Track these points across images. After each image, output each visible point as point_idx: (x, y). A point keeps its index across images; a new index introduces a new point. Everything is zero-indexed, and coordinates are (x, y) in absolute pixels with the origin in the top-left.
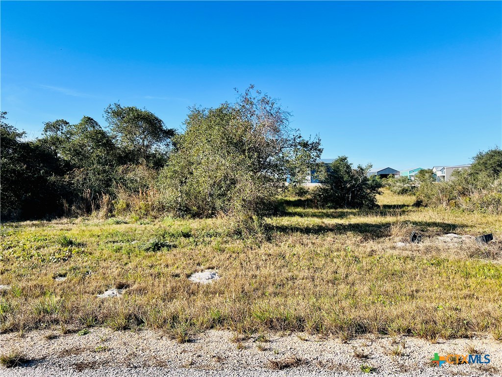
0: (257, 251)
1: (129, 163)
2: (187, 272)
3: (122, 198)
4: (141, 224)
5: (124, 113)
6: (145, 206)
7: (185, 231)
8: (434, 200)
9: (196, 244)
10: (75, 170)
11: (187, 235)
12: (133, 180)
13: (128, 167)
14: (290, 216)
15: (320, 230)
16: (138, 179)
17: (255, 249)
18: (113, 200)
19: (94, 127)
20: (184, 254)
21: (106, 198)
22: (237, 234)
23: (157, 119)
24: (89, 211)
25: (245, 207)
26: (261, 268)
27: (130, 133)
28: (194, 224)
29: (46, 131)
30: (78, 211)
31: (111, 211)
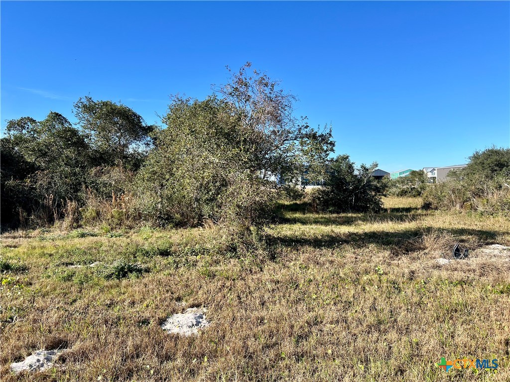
0: (258, 275)
1: (103, 165)
2: (161, 314)
3: (92, 205)
4: (112, 237)
5: (97, 108)
6: (119, 214)
7: (162, 248)
8: (445, 202)
9: (177, 266)
10: (38, 173)
11: (165, 253)
12: (107, 183)
13: (102, 169)
14: (291, 224)
15: (332, 242)
16: (113, 183)
17: (256, 272)
18: (81, 207)
19: (62, 124)
20: (160, 283)
21: (71, 205)
22: (230, 251)
23: (135, 115)
24: (51, 221)
25: (240, 215)
26: (268, 304)
27: (103, 129)
28: (176, 236)
29: (10, 130)
30: (39, 221)
31: (77, 220)
